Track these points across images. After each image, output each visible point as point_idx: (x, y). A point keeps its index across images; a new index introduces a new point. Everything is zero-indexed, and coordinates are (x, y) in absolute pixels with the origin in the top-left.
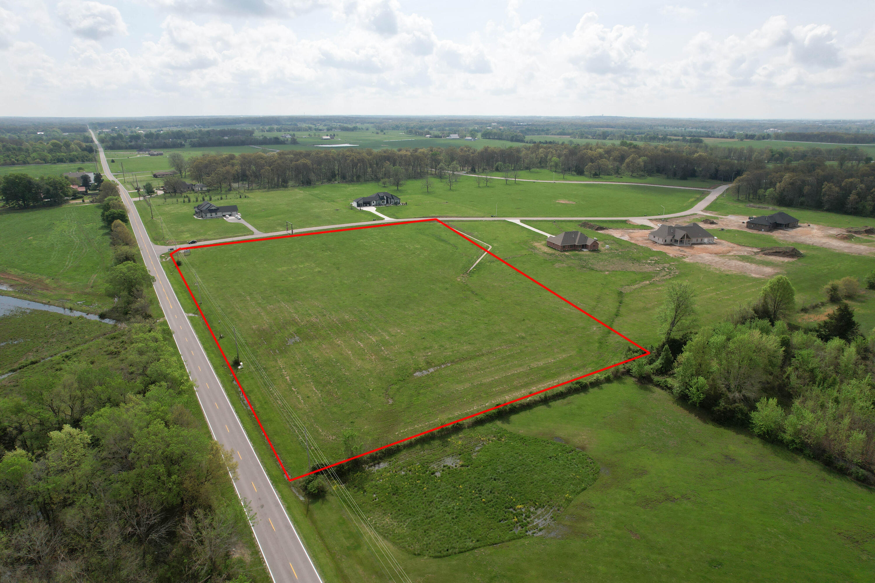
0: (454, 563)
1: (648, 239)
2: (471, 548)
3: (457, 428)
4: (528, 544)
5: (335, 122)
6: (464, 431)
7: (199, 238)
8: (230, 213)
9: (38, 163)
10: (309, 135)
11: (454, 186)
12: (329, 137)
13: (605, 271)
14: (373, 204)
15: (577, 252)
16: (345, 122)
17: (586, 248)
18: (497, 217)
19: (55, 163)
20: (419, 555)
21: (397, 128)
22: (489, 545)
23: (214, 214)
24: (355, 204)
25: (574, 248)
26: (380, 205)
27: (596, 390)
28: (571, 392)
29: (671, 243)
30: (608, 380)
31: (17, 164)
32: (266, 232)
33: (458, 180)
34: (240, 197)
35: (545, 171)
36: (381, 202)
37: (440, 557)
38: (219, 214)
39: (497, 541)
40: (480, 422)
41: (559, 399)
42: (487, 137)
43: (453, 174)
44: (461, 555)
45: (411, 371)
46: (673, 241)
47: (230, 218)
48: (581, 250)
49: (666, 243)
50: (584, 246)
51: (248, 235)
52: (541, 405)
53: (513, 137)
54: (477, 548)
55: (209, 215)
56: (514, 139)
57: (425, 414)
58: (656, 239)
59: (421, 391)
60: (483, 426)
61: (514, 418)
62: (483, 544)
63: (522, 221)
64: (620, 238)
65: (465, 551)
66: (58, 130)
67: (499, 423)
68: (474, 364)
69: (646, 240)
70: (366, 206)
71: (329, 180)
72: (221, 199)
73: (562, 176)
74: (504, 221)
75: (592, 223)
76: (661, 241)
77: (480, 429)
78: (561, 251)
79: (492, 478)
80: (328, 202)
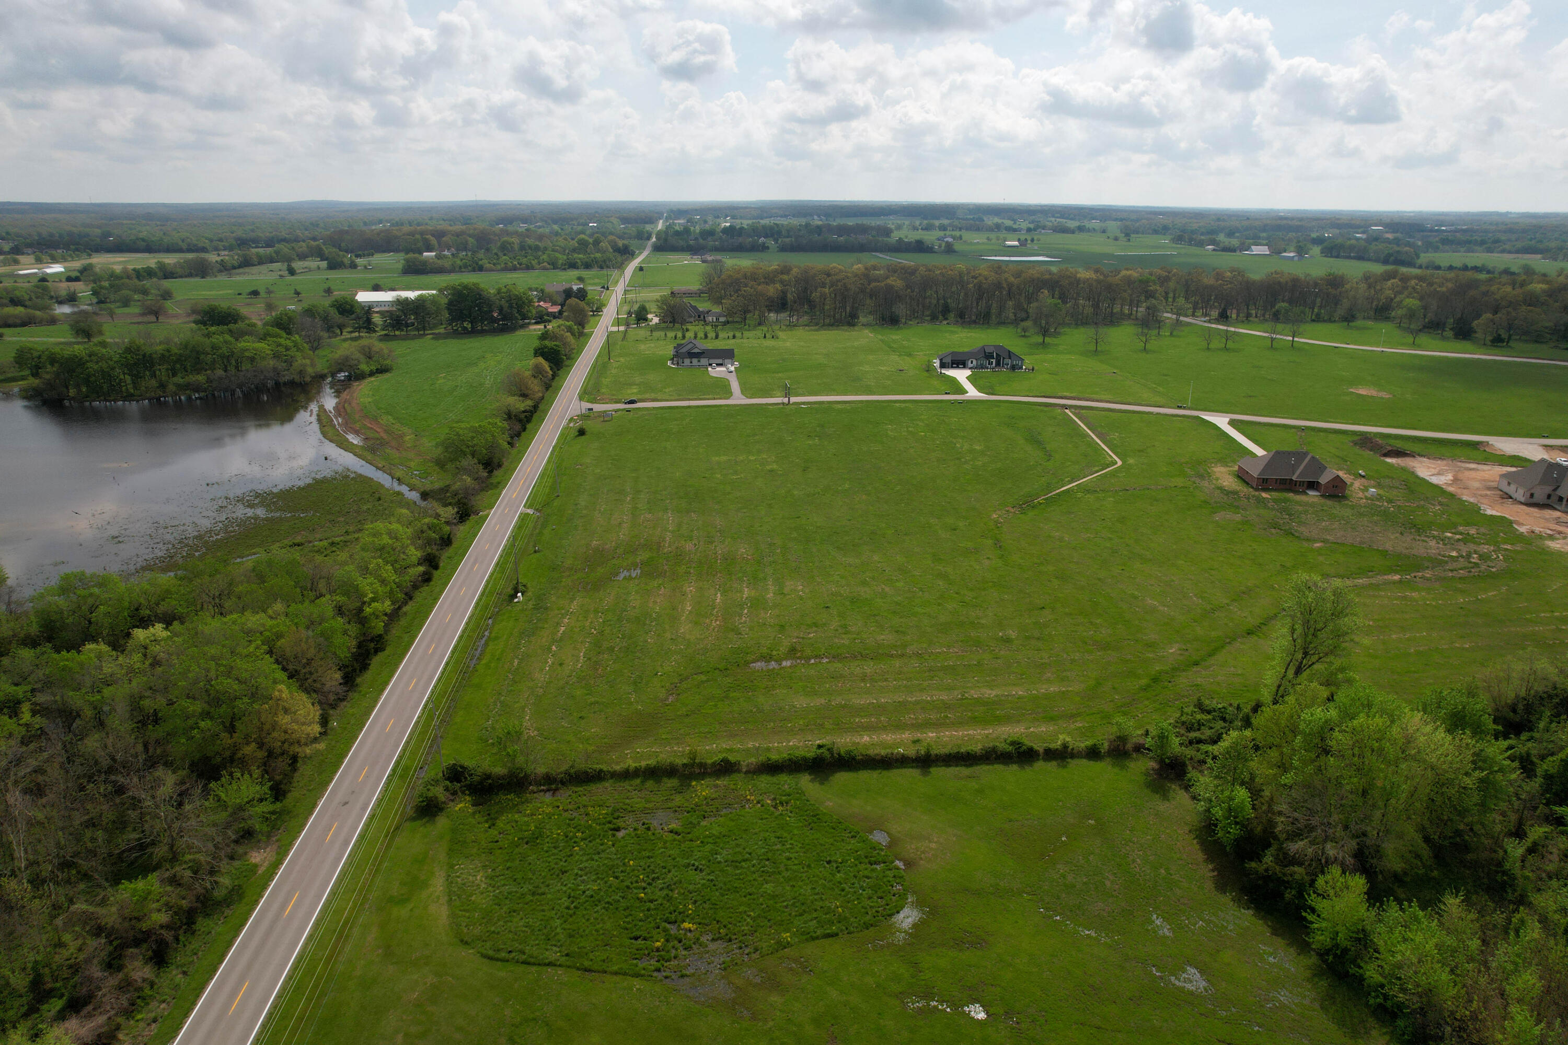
0: (502, 974)
1: (1497, 488)
2: (547, 961)
3: (726, 768)
4: (638, 990)
5: (1053, 216)
6: (735, 776)
7: (647, 396)
8: (720, 361)
9: (545, 269)
10: (988, 239)
11: (1153, 344)
12: (1016, 243)
13: (1315, 541)
14: (970, 365)
15: (1291, 495)
16: (1072, 216)
17: (1317, 490)
18: (1189, 409)
19: (565, 269)
20: (466, 943)
21: (1163, 230)
22: (578, 969)
23: (695, 361)
24: (937, 363)
25: (1288, 485)
26: (982, 368)
27: (1052, 766)
28: (992, 756)
29: (1549, 502)
30: (1093, 754)
31: (520, 269)
32: (751, 398)
33: (1175, 333)
34: (765, 337)
35: (1385, 328)
36: (986, 363)
37: (491, 958)
38: (704, 361)
39: (595, 967)
40: (772, 768)
41: (957, 766)
42: (1334, 253)
43: (1178, 320)
44: (523, 967)
45: (750, 658)
46: (1554, 498)
47: (719, 369)
48: (1304, 493)
49: (1534, 500)
50: (1313, 485)
51: (720, 399)
52: (912, 767)
53: (1390, 255)
54: (555, 965)
55: (687, 361)
56: (1392, 258)
57: (701, 732)
58: (1511, 490)
59: (732, 695)
60: (773, 775)
61: (842, 778)
62: (568, 963)
63: (1232, 423)
64: (1427, 478)
65: (534, 964)
66: (615, 221)
67: (805, 781)
68: (869, 668)
69: (1489, 488)
70: (958, 367)
71: (934, 318)
72: (734, 337)
73: (1410, 339)
74: (1198, 418)
75: (1380, 441)
76: (1520, 495)
77: (764, 781)
78: (1257, 489)
79: (693, 865)
80: (900, 356)
